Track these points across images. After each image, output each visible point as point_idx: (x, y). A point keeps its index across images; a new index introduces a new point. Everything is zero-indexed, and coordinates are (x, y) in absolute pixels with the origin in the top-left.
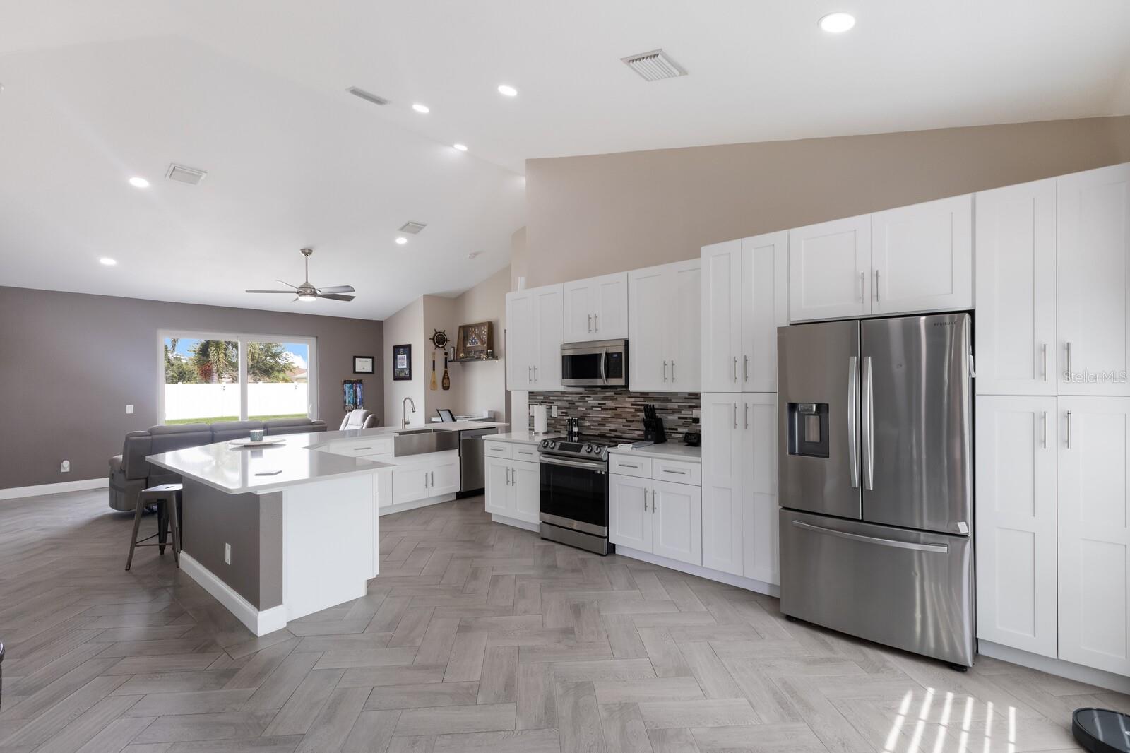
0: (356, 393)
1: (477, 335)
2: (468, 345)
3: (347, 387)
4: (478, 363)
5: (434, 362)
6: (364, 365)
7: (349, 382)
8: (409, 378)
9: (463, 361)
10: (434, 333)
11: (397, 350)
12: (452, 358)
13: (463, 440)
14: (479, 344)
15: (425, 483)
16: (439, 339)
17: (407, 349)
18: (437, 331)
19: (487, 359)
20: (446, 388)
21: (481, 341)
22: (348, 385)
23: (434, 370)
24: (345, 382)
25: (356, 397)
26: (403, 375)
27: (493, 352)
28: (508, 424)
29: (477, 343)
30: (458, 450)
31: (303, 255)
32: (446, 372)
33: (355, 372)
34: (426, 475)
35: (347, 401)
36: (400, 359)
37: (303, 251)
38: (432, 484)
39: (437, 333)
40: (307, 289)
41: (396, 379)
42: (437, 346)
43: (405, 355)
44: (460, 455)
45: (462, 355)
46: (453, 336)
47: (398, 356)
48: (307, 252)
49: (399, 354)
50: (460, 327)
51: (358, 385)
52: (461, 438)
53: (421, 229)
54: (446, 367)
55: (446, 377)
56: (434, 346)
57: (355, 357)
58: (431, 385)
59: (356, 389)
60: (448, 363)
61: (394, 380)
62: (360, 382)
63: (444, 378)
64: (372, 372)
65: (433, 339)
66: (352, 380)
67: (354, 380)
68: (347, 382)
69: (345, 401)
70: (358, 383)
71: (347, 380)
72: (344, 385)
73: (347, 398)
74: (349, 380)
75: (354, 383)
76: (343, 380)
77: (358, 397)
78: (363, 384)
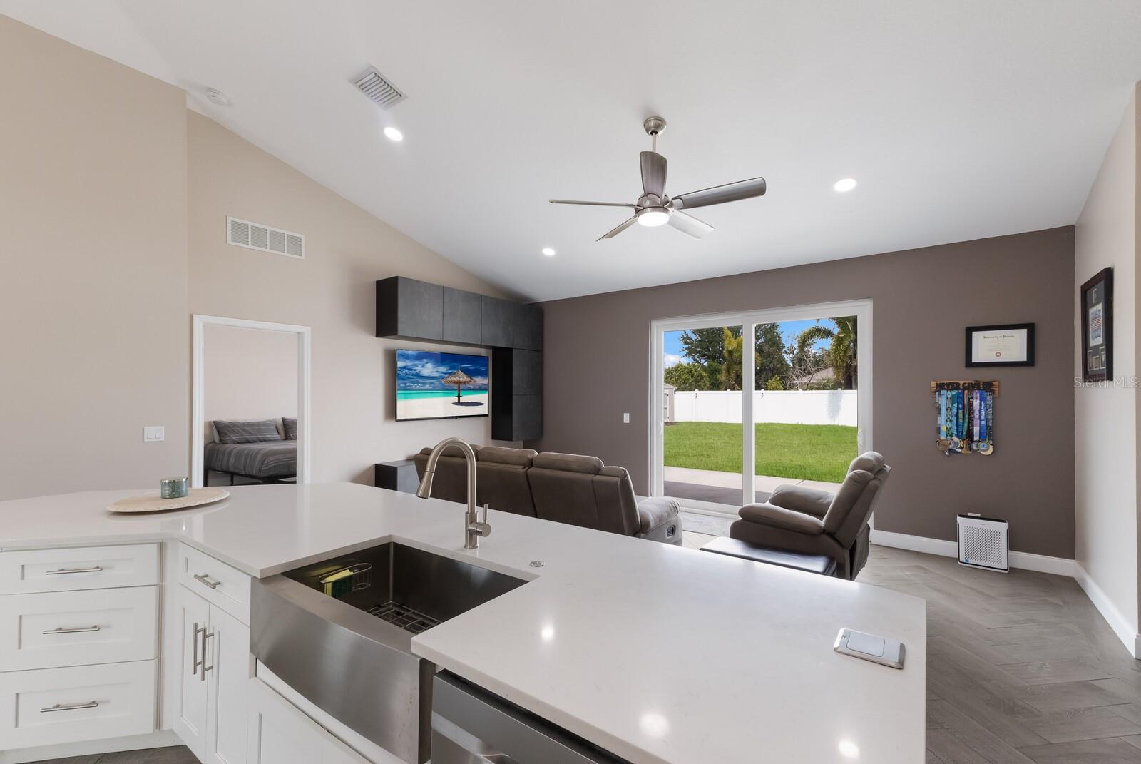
0: (971, 412)
3: (944, 400)
6: (998, 346)
7: (952, 386)
22: (948, 394)
24: (940, 387)
25: (971, 422)
33: (970, 364)
35: (943, 429)
48: (654, 125)
51: (977, 394)
57: (971, 329)
59: (971, 405)
62: (988, 387)
64: (1028, 363)
66: (961, 382)
67: (966, 383)
68: (946, 387)
69: (939, 430)
70: (978, 389)
71: (945, 381)
72: (937, 393)
73: (942, 420)
74: (950, 384)
75: (965, 388)
76: (934, 384)
77: (976, 422)
78: (997, 392)
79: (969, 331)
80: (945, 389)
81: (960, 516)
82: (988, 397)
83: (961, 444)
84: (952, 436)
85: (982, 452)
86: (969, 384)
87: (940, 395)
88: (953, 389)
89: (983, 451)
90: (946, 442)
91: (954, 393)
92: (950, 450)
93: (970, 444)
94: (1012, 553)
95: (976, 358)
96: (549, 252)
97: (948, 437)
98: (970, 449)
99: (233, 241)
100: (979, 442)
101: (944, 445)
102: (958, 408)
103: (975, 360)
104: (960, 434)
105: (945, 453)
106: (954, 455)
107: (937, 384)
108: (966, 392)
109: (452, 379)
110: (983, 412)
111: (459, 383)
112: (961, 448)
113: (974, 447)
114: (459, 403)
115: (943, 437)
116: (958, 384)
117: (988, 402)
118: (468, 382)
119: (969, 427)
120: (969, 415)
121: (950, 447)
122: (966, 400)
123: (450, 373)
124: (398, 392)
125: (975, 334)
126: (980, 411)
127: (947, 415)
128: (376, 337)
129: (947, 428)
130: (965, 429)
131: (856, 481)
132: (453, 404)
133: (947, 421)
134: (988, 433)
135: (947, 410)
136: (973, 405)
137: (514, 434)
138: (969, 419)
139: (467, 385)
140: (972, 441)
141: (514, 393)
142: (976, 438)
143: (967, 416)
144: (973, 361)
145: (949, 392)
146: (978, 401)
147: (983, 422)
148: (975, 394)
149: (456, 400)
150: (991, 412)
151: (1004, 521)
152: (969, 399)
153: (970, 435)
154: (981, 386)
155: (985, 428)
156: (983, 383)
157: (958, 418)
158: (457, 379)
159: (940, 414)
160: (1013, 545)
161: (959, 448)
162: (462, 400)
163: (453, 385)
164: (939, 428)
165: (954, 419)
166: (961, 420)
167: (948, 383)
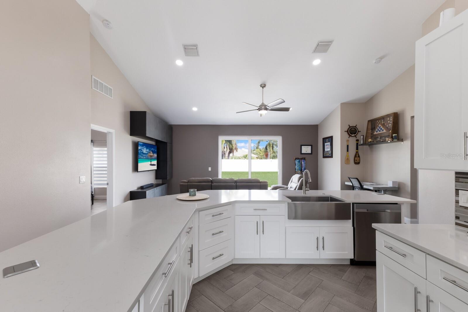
0: (302, 165)
1: (383, 125)
2: (375, 133)
3: (297, 162)
4: (384, 145)
5: (348, 146)
6: (306, 150)
7: (298, 159)
8: (332, 157)
9: (371, 145)
10: (349, 127)
11: (325, 140)
12: (362, 143)
13: (357, 213)
14: (385, 131)
15: (316, 246)
16: (352, 131)
17: (330, 139)
18: (351, 126)
19: (392, 141)
20: (357, 163)
21: (387, 129)
22: (297, 160)
23: (348, 151)
24: (296, 159)
26: (328, 155)
27: (398, 135)
28: (414, 201)
29: (383, 130)
30: (351, 221)
31: (261, 88)
32: (357, 152)
33: (301, 154)
34: (317, 239)
35: (297, 169)
36: (326, 145)
37: (261, 86)
38: (323, 247)
39: (350, 127)
40: (263, 107)
41: (324, 157)
42: (350, 136)
43: (329, 143)
44: (353, 226)
45: (370, 140)
46: (363, 127)
47: (326, 144)
48: (263, 86)
49: (326, 143)
50: (369, 121)
51: (303, 160)
52: (356, 210)
53: (330, 45)
54: (357, 149)
55: (357, 155)
56: (348, 136)
57: (301, 146)
58: (345, 161)
59: (302, 163)
60: (359, 146)
61: (323, 158)
62: (304, 159)
63: (355, 156)
64: (311, 154)
65: (347, 131)
69: (296, 169)
73: (296, 167)
76: (295, 158)
77: (303, 167)
78: (306, 160)
83: (300, 172)
86: (301, 158)
92: (298, 174)
95: (303, 152)
96: (195, 109)
99: (94, 87)
102: (299, 164)
104: (300, 170)
108: (301, 160)
110: (304, 164)
117: (304, 162)
124: (138, 160)
135: (297, 164)
140: (302, 171)
165: (299, 166)
167: (297, 158)
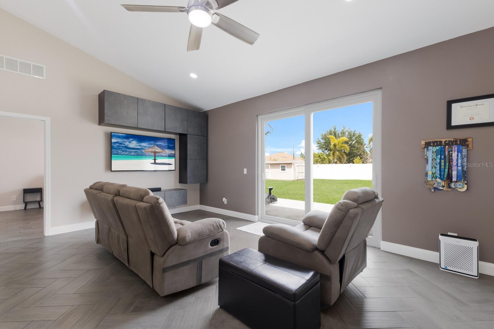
0: (450, 161)
3: (430, 153)
6: (471, 113)
22: (433, 149)
24: (428, 145)
25: (450, 168)
33: (450, 127)
35: (430, 173)
51: (455, 148)
59: (450, 156)
62: (464, 142)
66: (443, 141)
67: (447, 141)
68: (432, 144)
69: (426, 175)
70: (456, 144)
71: (431, 140)
72: (426, 149)
73: (429, 168)
74: (435, 142)
75: (446, 144)
76: (423, 143)
77: (454, 168)
78: (470, 146)
79: (449, 104)
80: (431, 146)
81: (442, 235)
82: (464, 150)
83: (443, 183)
84: (436, 178)
85: (458, 189)
86: (449, 141)
87: (428, 150)
88: (437, 145)
89: (460, 188)
90: (432, 183)
91: (437, 148)
92: (435, 188)
93: (449, 184)
94: (481, 263)
95: (455, 122)
96: (193, 76)
97: (434, 179)
98: (449, 187)
100: (456, 182)
101: (430, 184)
102: (441, 159)
103: (454, 123)
104: (442, 177)
105: (431, 190)
106: (437, 192)
107: (426, 142)
108: (447, 147)
109: (151, 150)
110: (460, 161)
111: (155, 152)
112: (443, 187)
113: (452, 185)
114: (155, 163)
115: (429, 179)
116: (441, 142)
117: (464, 154)
118: (161, 152)
119: (449, 171)
120: (449, 163)
121: (435, 186)
122: (447, 152)
123: (149, 147)
124: (112, 156)
125: (454, 105)
126: (457, 160)
127: (432, 164)
128: (99, 125)
129: (432, 173)
130: (446, 173)
131: (339, 210)
132: (151, 163)
133: (432, 168)
134: (464, 176)
135: (433, 160)
136: (452, 156)
137: (188, 180)
138: (449, 166)
139: (160, 154)
140: (451, 181)
141: (188, 158)
142: (454, 179)
143: (447, 164)
144: (452, 125)
145: (434, 147)
146: (456, 153)
147: (460, 168)
148: (453, 148)
149: (153, 161)
150: (466, 160)
151: (475, 240)
152: (449, 152)
153: (450, 177)
154: (458, 142)
155: (461, 172)
156: (460, 140)
157: (440, 166)
158: (153, 150)
159: (427, 163)
160: (482, 256)
161: (441, 187)
162: (157, 161)
163: (151, 153)
164: (427, 173)
165: (438, 166)
166: (443, 167)
167: (434, 142)
